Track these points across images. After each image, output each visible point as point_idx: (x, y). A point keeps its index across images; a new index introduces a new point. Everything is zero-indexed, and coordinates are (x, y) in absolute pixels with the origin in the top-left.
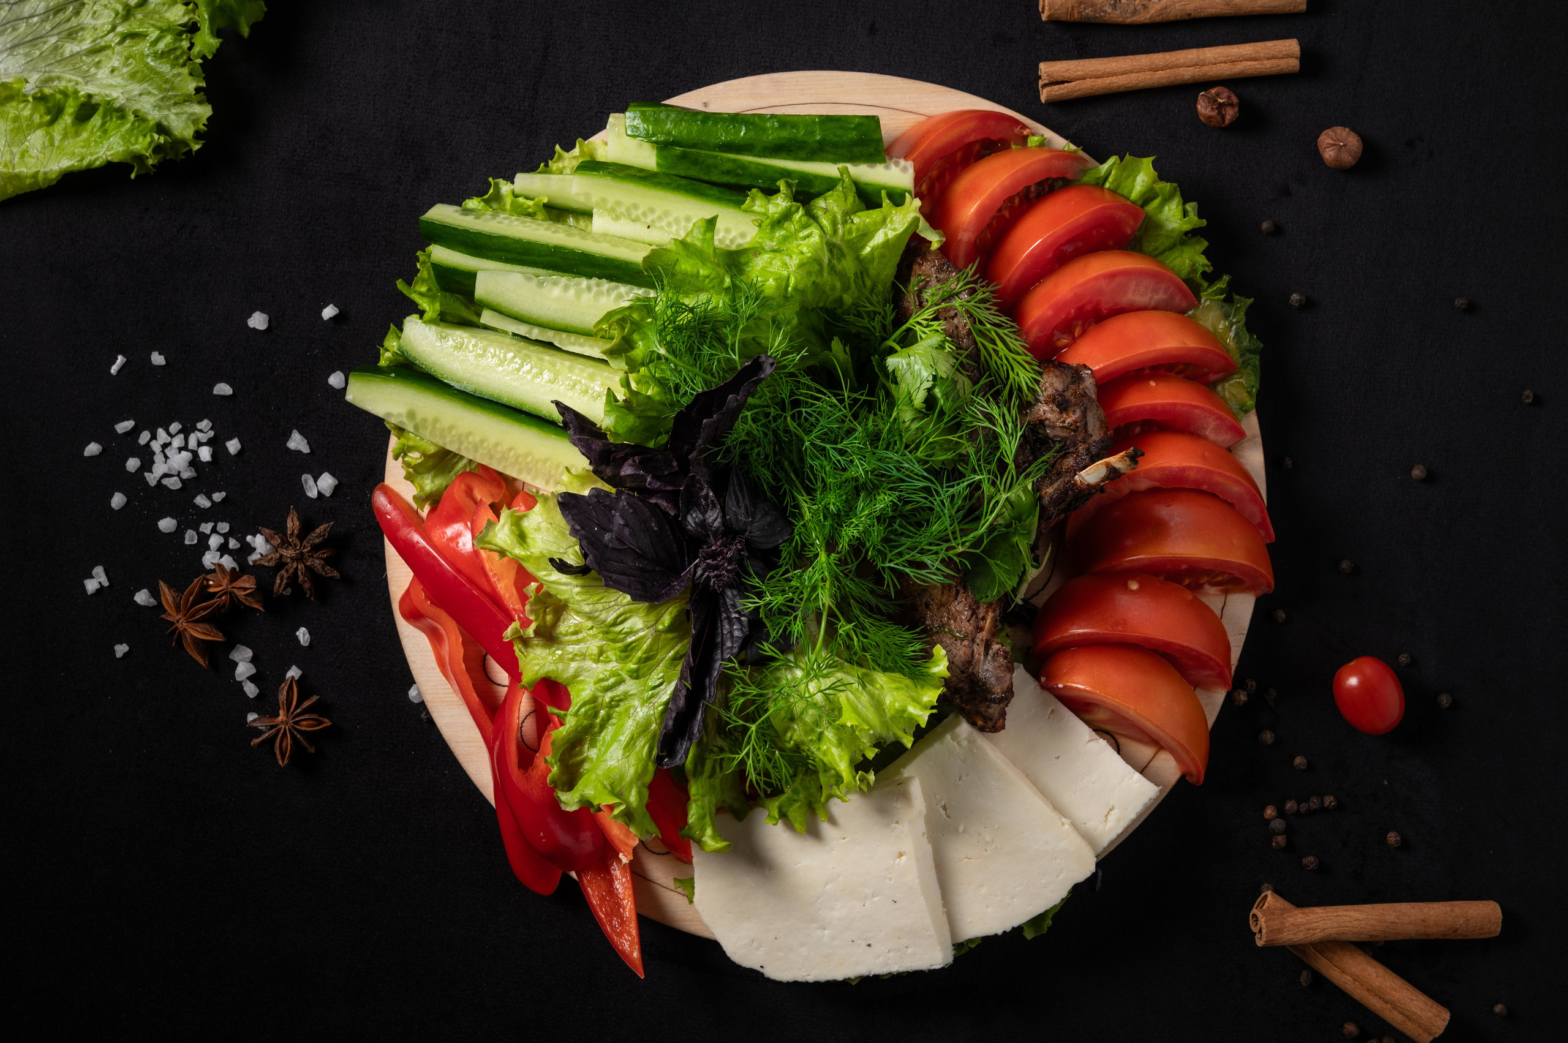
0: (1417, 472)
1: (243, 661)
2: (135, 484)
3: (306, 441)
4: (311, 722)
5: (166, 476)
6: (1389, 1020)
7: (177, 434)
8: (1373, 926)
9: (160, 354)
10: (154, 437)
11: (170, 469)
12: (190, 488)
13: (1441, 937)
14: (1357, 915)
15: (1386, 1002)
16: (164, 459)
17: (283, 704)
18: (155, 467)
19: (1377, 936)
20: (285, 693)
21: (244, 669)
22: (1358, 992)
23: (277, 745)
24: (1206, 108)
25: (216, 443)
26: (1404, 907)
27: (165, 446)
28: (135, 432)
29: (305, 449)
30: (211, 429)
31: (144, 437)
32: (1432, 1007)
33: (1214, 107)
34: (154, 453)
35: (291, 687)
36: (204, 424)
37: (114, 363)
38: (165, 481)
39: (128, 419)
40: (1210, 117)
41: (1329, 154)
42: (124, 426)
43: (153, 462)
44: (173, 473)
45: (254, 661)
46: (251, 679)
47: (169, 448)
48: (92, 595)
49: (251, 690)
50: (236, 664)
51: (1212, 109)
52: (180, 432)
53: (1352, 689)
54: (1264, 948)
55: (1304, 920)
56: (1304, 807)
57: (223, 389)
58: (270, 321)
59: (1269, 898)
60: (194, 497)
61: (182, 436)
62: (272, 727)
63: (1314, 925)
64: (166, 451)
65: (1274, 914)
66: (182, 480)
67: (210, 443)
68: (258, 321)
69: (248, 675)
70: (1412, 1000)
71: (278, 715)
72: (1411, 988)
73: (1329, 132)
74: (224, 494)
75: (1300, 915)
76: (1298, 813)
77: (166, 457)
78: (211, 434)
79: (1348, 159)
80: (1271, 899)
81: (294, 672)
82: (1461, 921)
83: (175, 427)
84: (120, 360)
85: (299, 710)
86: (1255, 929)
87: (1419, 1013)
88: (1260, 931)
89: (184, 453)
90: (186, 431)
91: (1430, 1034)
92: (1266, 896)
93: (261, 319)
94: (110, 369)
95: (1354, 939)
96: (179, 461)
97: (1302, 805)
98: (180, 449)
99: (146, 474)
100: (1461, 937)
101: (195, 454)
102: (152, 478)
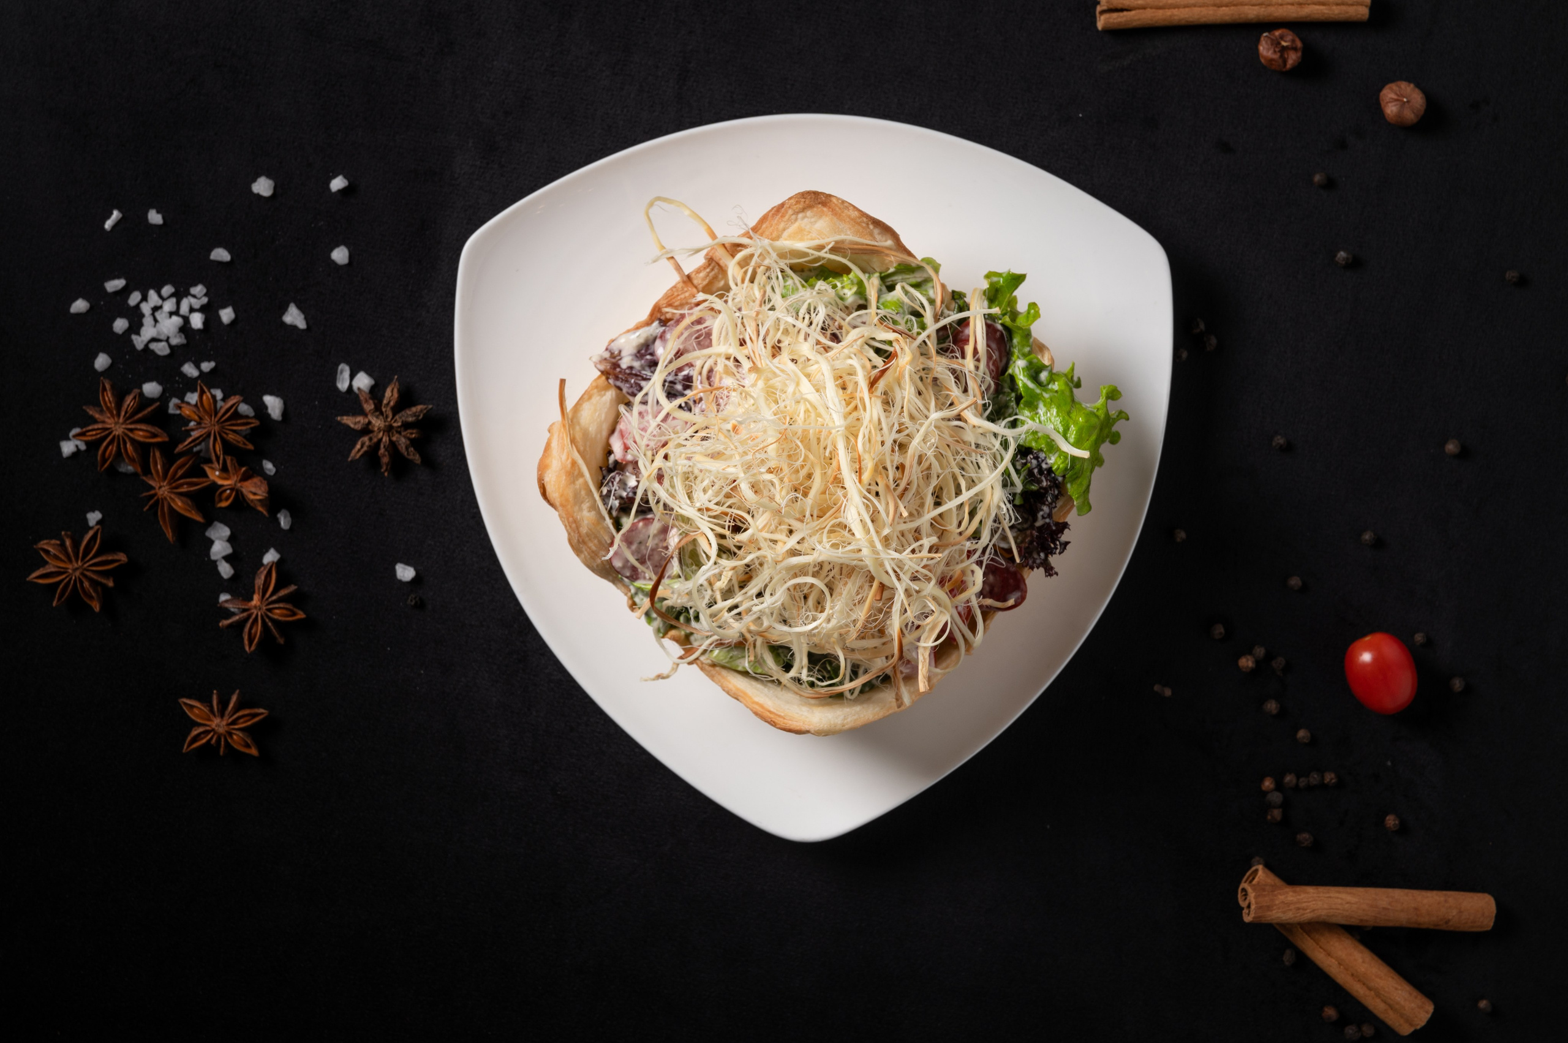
0: (1451, 447)
1: (220, 538)
2: (121, 346)
3: (302, 316)
4: (285, 612)
5: (154, 340)
6: (1371, 1008)
7: (169, 297)
8: (1364, 910)
9: (158, 212)
10: (145, 298)
11: (158, 333)
12: (178, 354)
13: (1432, 927)
14: (1349, 898)
15: (1370, 989)
16: (153, 322)
17: (259, 588)
18: (144, 330)
19: (1367, 921)
20: (263, 578)
21: (220, 548)
22: (1342, 977)
23: (247, 629)
24: (1268, 50)
25: (209, 310)
26: (1398, 894)
27: (156, 309)
28: (125, 292)
29: (301, 324)
30: (205, 295)
31: (135, 298)
32: (1416, 997)
33: (1277, 50)
34: (143, 316)
35: (269, 574)
36: (199, 290)
37: (109, 217)
38: (153, 346)
39: (118, 277)
40: (1272, 60)
41: (1391, 109)
42: (115, 285)
43: (141, 325)
44: (163, 337)
45: (231, 540)
46: (227, 558)
47: (159, 312)
48: (68, 458)
49: (226, 570)
50: (211, 542)
51: (1275, 52)
52: (172, 295)
53: (1365, 665)
54: (1250, 924)
55: (1295, 899)
56: (1303, 782)
57: (221, 254)
58: (275, 188)
59: (1260, 873)
60: (182, 364)
61: (174, 300)
62: (244, 610)
63: (1304, 905)
64: (157, 314)
65: (1264, 890)
66: (170, 346)
67: (203, 309)
68: (263, 187)
69: (224, 553)
70: (1396, 989)
71: (251, 599)
72: (1397, 977)
73: (1393, 86)
74: (212, 364)
75: (1291, 894)
76: (1296, 788)
77: (156, 321)
78: (205, 300)
79: (1410, 116)
80: (1261, 874)
81: (271, 557)
82: (1454, 912)
83: (167, 290)
84: (116, 215)
85: (274, 598)
86: (1243, 904)
87: (1402, 1003)
88: (1249, 906)
89: (175, 318)
90: (179, 295)
91: (1411, 1025)
92: (1256, 871)
93: (267, 185)
94: (104, 223)
95: (1343, 922)
96: (169, 326)
97: (1301, 780)
98: (171, 314)
99: (134, 337)
100: (1452, 929)
101: (186, 320)
102: (139, 342)
